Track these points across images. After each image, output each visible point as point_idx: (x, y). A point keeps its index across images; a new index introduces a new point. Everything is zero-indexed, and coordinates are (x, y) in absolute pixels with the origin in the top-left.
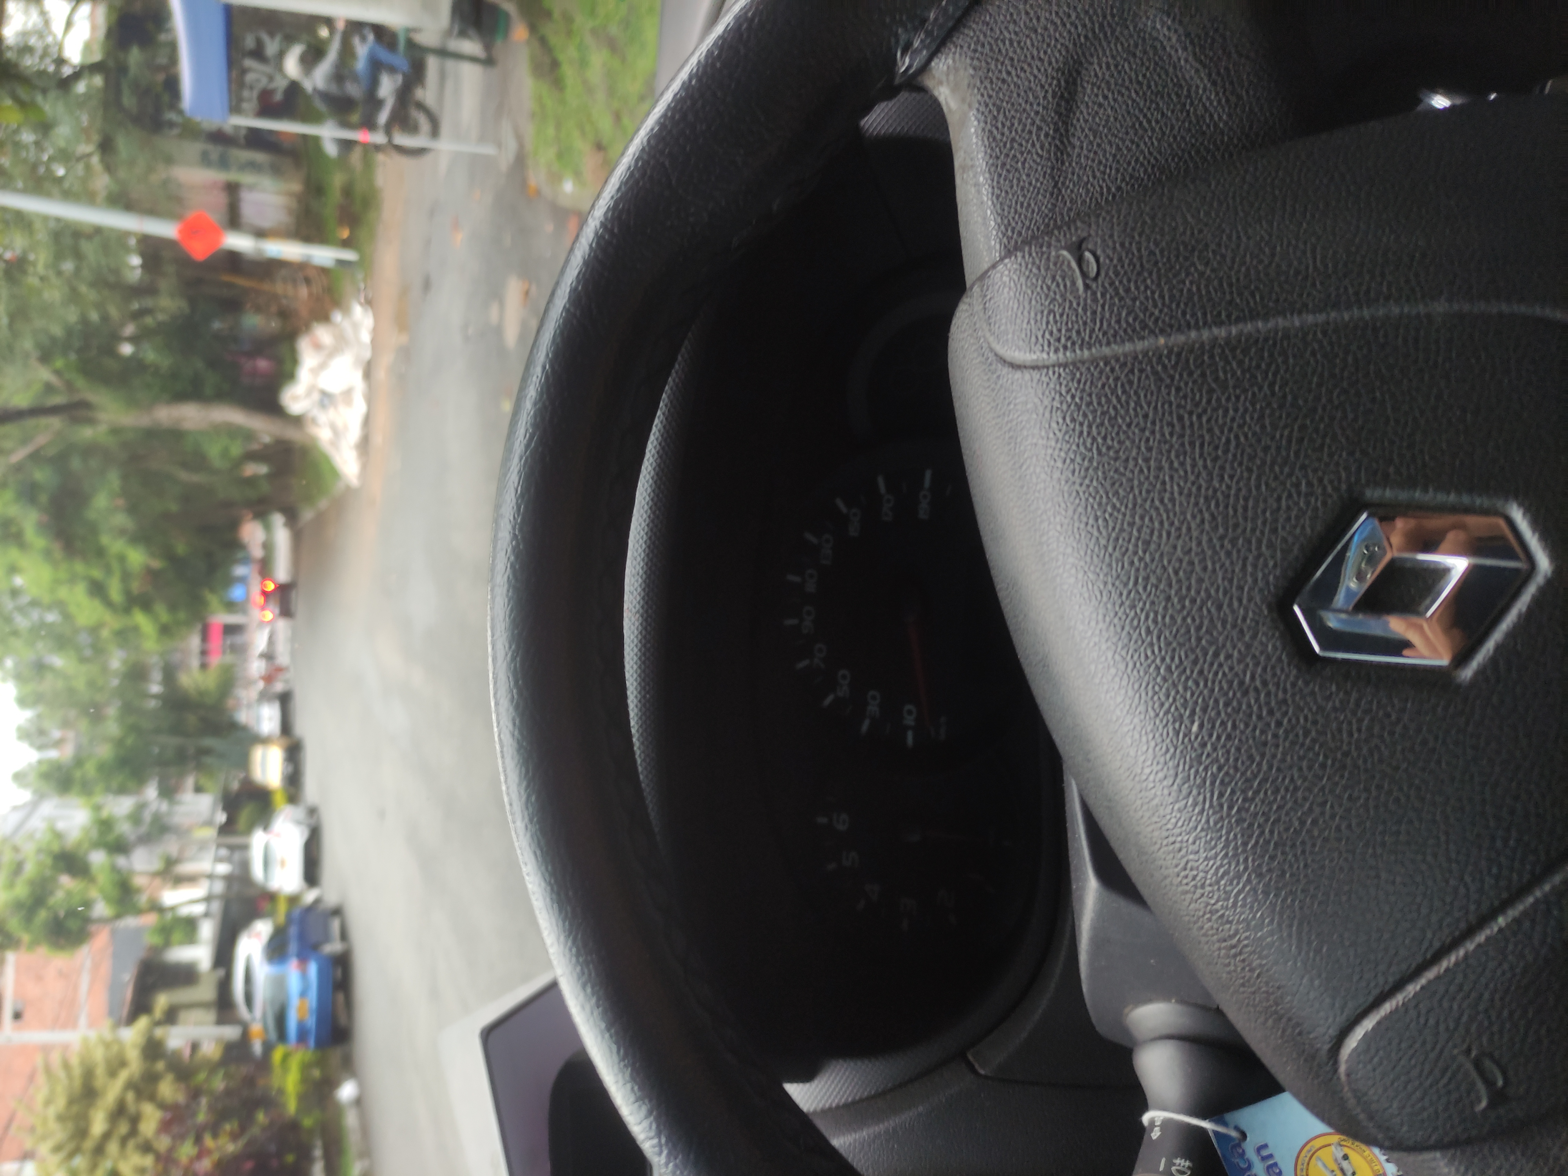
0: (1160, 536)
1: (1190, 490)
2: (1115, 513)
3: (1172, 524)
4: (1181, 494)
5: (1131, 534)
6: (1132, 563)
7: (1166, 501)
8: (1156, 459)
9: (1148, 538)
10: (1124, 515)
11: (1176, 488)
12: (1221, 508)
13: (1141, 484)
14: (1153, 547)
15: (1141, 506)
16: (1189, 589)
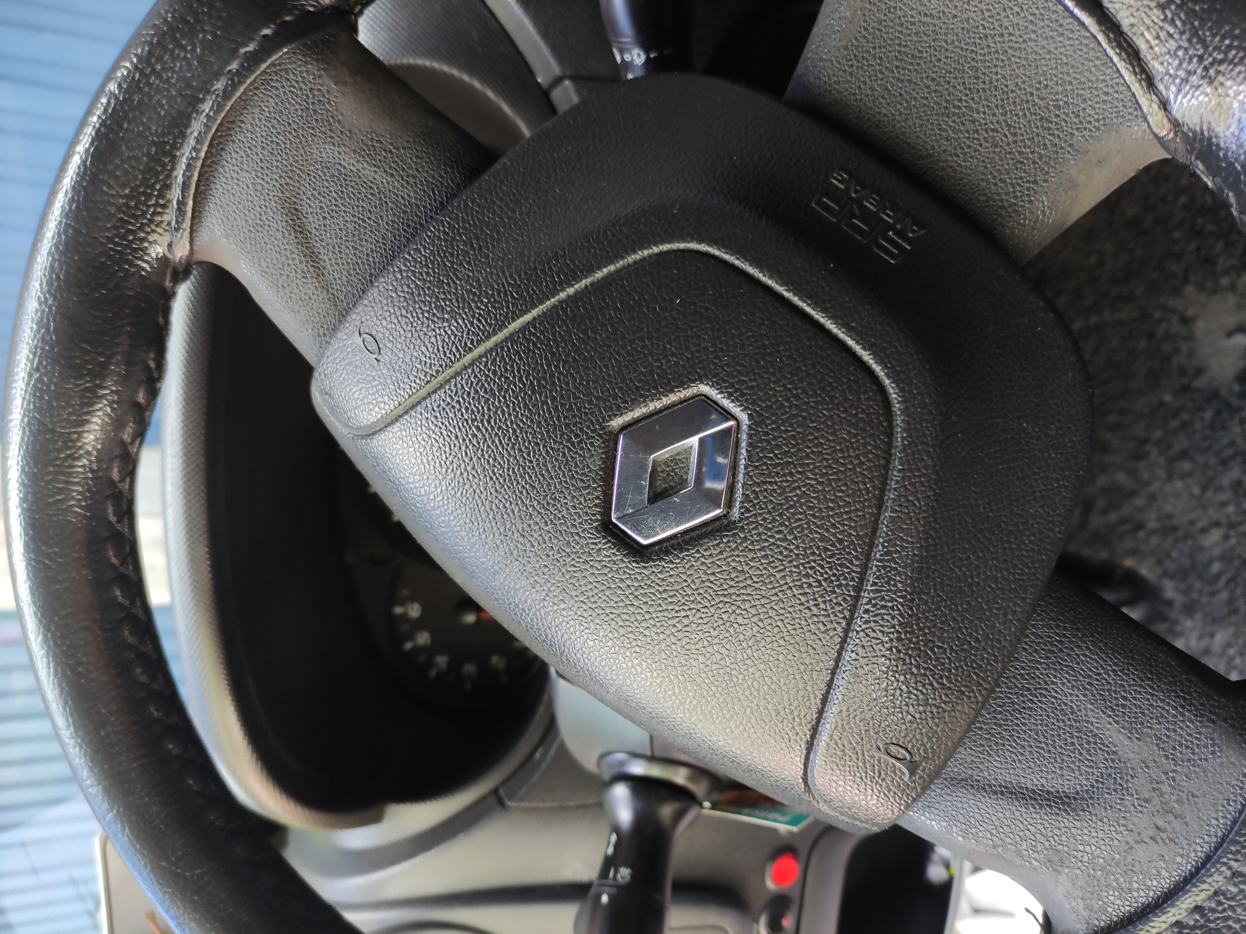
0: (508, 515)
1: (508, 475)
2: (474, 512)
3: (511, 503)
4: (505, 480)
5: (490, 522)
7: (498, 489)
8: (478, 465)
9: (501, 520)
10: (479, 510)
11: (499, 478)
12: (533, 478)
13: (478, 484)
14: (508, 524)
15: (486, 500)
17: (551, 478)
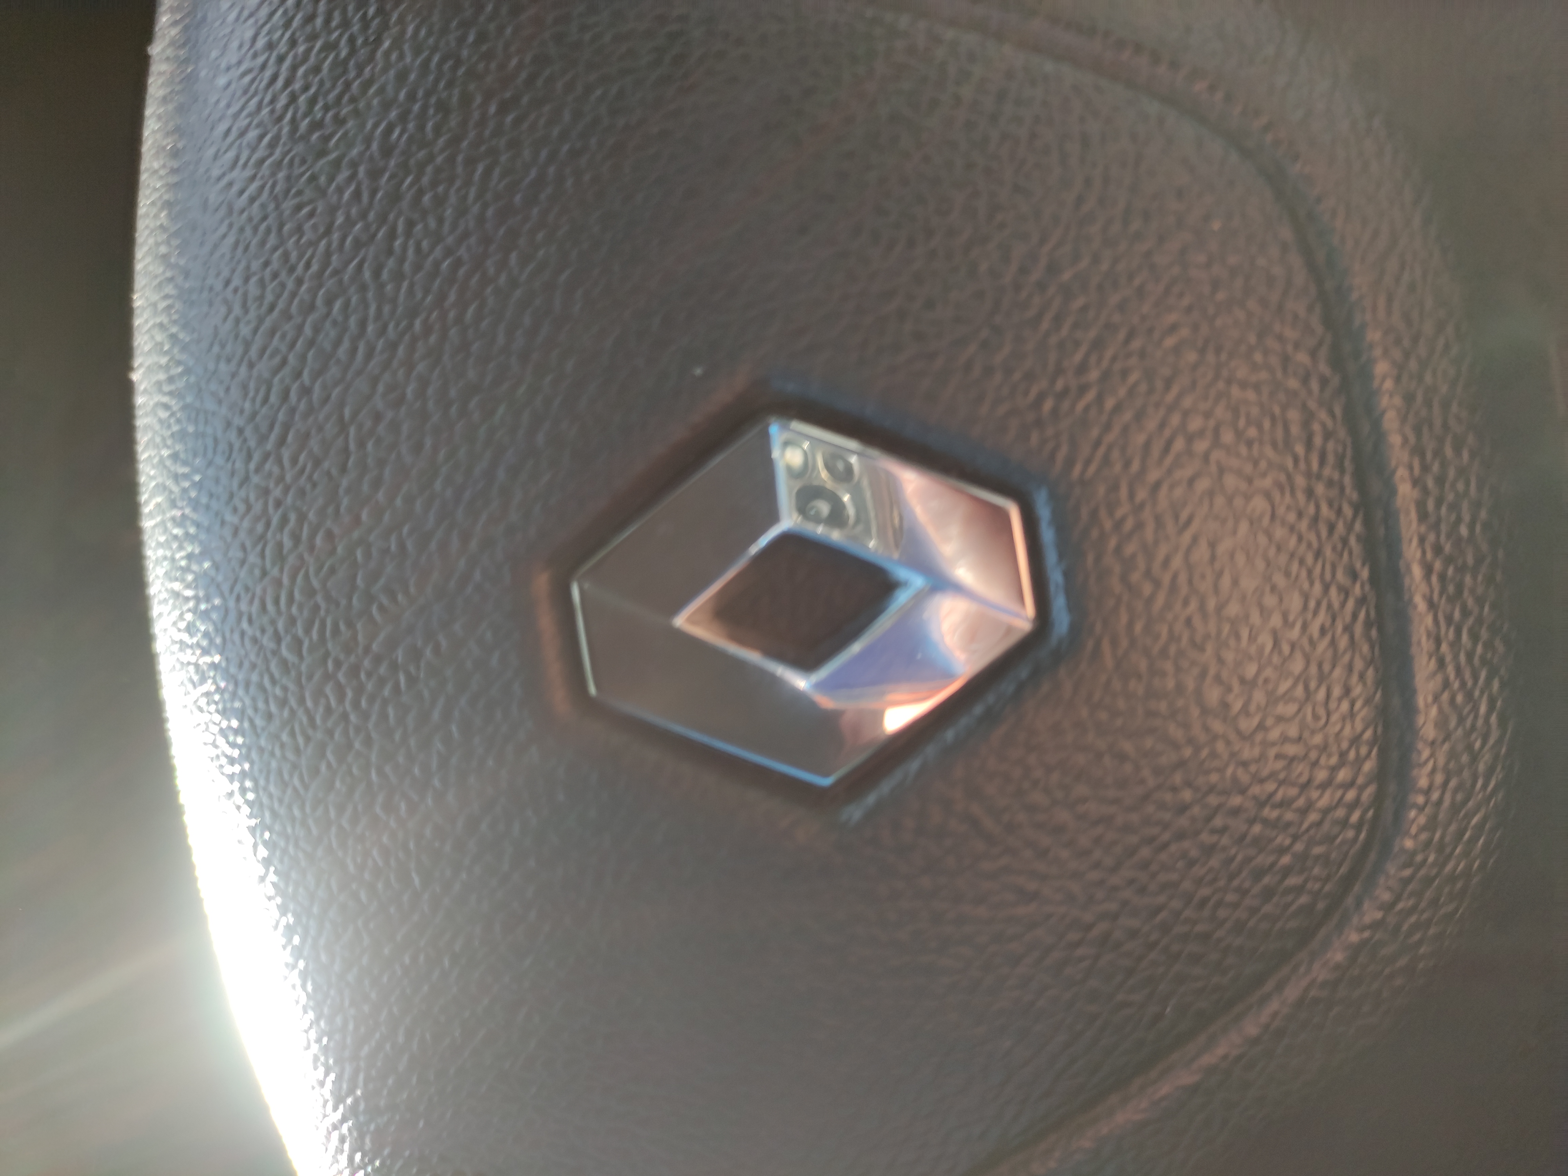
0: (354, 350)
1: (437, 264)
2: (283, 275)
3: (382, 331)
4: (417, 267)
5: (300, 328)
6: (285, 395)
7: (385, 275)
8: (392, 177)
9: (327, 346)
10: (299, 282)
11: (411, 252)
13: (350, 222)
14: (334, 371)
15: (336, 272)
16: (377, 483)
17: (525, 360)
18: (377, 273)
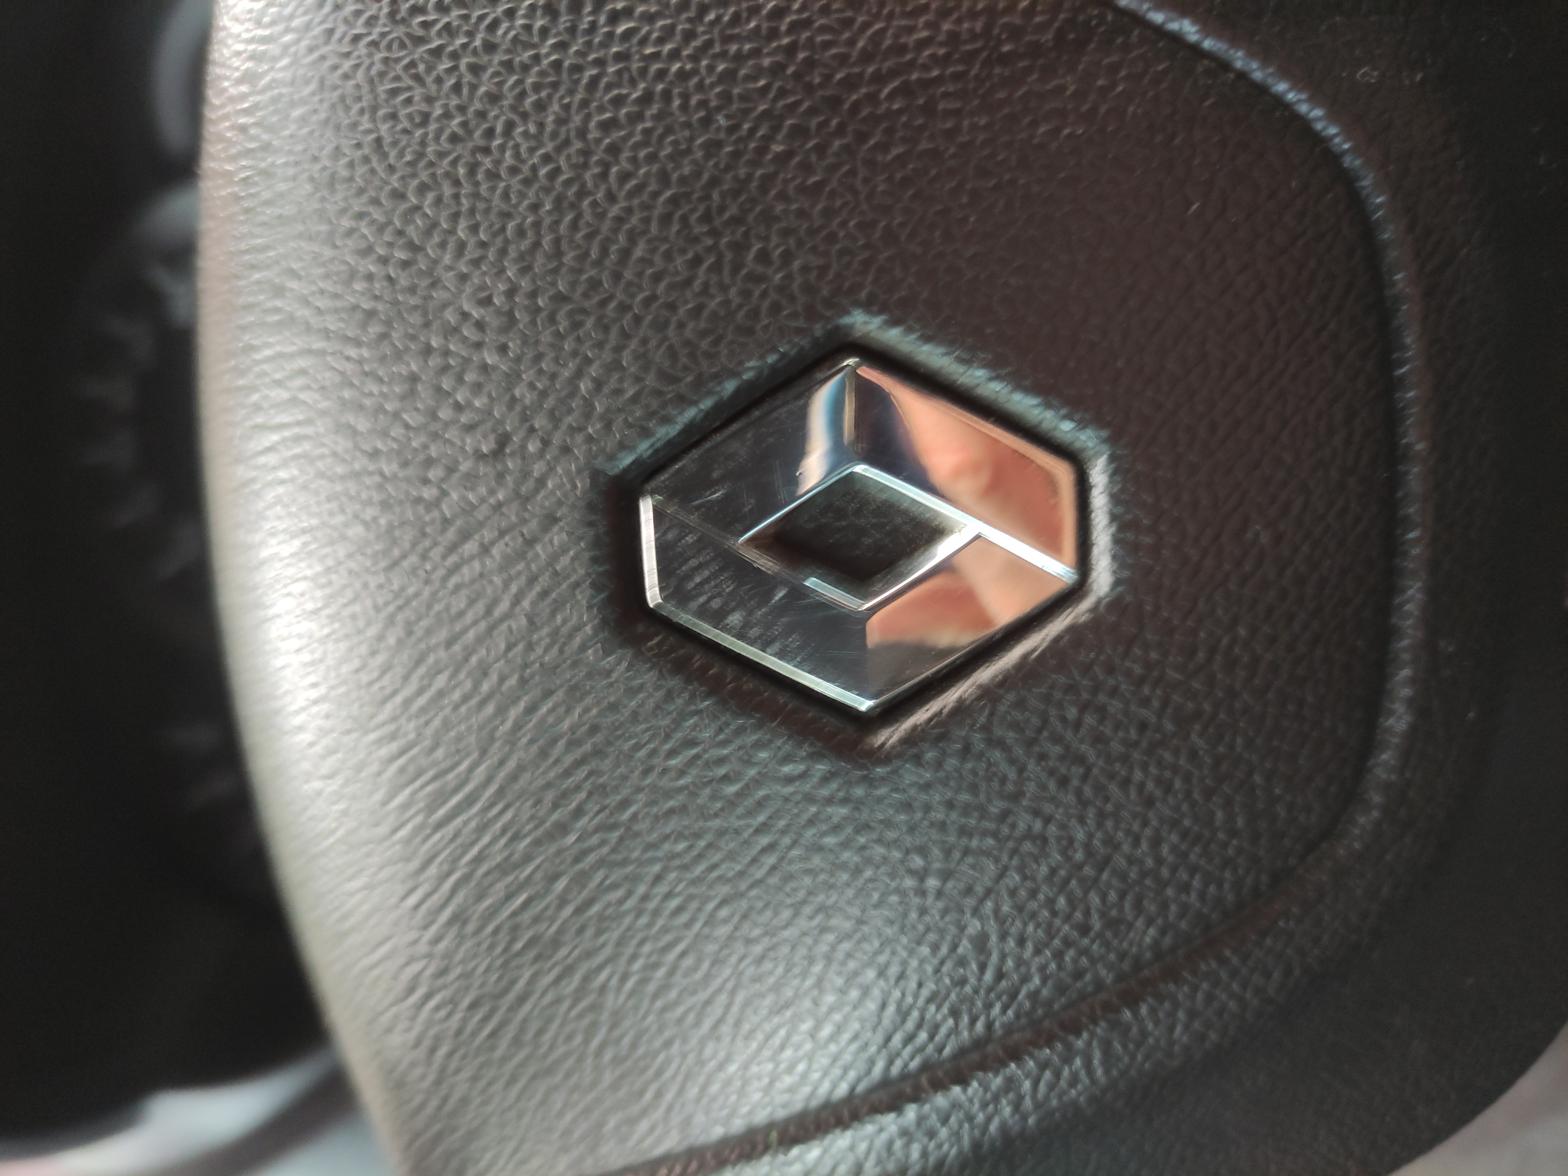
0: (443, 247)
1: (534, 169)
2: (374, 160)
3: (474, 230)
4: (514, 170)
5: (389, 216)
7: (481, 173)
8: (495, 75)
9: (416, 238)
10: (391, 170)
11: (508, 154)
12: (579, 236)
13: (447, 116)
14: (421, 265)
15: (430, 164)
17: (617, 276)
18: (473, 169)
